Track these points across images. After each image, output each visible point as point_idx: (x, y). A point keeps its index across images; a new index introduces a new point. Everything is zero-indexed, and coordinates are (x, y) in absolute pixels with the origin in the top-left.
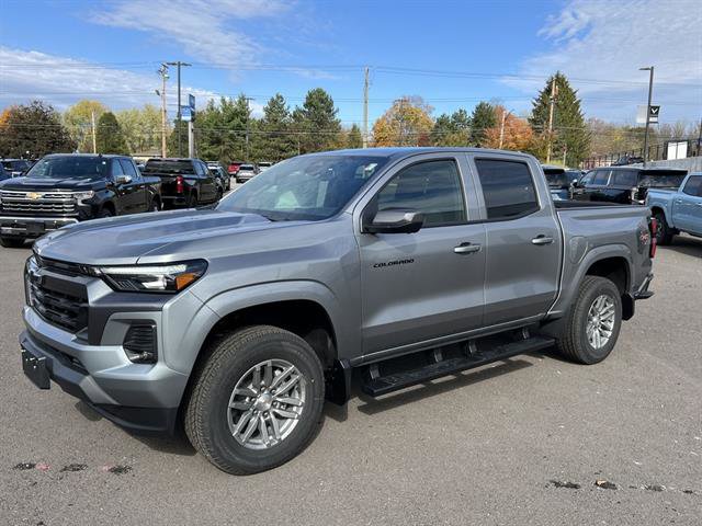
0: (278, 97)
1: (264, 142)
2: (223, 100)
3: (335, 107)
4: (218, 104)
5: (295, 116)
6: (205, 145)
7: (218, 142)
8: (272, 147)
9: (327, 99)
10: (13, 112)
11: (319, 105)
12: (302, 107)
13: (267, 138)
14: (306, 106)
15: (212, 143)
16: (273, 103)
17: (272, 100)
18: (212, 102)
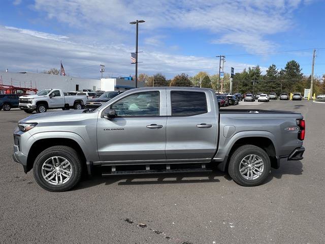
0: (273, 65)
1: (265, 84)
2: (250, 69)
3: (300, 68)
4: (247, 70)
5: (280, 73)
6: (241, 86)
7: (246, 85)
8: (268, 86)
9: (297, 64)
10: (176, 78)
11: (293, 67)
12: (284, 69)
13: (267, 83)
14: (286, 68)
15: (244, 86)
16: (271, 68)
17: (270, 67)
18: (245, 70)
